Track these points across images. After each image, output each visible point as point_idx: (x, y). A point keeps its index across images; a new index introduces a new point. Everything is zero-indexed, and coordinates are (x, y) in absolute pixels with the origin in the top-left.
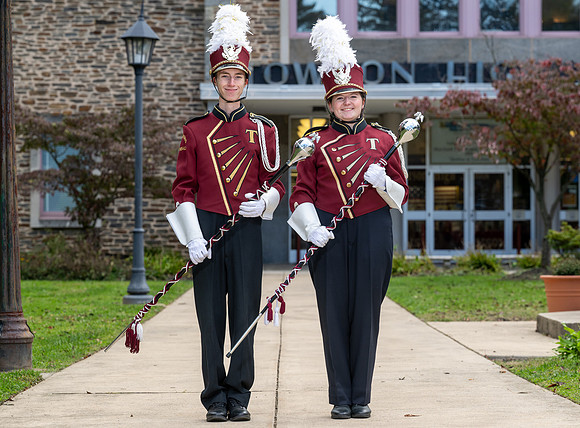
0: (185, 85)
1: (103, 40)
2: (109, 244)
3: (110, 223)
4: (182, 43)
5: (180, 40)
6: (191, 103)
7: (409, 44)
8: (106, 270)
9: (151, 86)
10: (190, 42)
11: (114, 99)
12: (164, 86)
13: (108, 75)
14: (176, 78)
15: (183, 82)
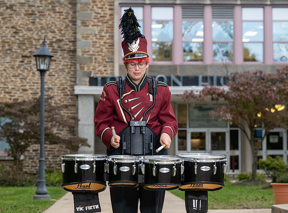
0: (66, 88)
1: (25, 65)
2: (27, 168)
3: (28, 157)
4: (65, 67)
5: (64, 65)
6: (69, 97)
7: (178, 67)
8: (25, 181)
9: (49, 88)
10: (69, 66)
11: (30, 95)
12: (56, 89)
13: (28, 83)
14: (62, 84)
15: (65, 86)
